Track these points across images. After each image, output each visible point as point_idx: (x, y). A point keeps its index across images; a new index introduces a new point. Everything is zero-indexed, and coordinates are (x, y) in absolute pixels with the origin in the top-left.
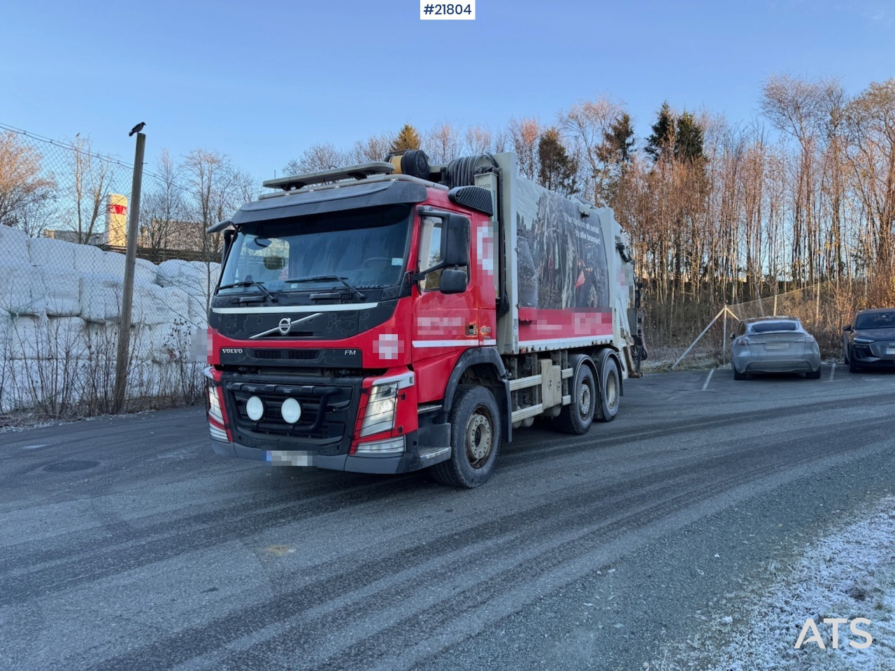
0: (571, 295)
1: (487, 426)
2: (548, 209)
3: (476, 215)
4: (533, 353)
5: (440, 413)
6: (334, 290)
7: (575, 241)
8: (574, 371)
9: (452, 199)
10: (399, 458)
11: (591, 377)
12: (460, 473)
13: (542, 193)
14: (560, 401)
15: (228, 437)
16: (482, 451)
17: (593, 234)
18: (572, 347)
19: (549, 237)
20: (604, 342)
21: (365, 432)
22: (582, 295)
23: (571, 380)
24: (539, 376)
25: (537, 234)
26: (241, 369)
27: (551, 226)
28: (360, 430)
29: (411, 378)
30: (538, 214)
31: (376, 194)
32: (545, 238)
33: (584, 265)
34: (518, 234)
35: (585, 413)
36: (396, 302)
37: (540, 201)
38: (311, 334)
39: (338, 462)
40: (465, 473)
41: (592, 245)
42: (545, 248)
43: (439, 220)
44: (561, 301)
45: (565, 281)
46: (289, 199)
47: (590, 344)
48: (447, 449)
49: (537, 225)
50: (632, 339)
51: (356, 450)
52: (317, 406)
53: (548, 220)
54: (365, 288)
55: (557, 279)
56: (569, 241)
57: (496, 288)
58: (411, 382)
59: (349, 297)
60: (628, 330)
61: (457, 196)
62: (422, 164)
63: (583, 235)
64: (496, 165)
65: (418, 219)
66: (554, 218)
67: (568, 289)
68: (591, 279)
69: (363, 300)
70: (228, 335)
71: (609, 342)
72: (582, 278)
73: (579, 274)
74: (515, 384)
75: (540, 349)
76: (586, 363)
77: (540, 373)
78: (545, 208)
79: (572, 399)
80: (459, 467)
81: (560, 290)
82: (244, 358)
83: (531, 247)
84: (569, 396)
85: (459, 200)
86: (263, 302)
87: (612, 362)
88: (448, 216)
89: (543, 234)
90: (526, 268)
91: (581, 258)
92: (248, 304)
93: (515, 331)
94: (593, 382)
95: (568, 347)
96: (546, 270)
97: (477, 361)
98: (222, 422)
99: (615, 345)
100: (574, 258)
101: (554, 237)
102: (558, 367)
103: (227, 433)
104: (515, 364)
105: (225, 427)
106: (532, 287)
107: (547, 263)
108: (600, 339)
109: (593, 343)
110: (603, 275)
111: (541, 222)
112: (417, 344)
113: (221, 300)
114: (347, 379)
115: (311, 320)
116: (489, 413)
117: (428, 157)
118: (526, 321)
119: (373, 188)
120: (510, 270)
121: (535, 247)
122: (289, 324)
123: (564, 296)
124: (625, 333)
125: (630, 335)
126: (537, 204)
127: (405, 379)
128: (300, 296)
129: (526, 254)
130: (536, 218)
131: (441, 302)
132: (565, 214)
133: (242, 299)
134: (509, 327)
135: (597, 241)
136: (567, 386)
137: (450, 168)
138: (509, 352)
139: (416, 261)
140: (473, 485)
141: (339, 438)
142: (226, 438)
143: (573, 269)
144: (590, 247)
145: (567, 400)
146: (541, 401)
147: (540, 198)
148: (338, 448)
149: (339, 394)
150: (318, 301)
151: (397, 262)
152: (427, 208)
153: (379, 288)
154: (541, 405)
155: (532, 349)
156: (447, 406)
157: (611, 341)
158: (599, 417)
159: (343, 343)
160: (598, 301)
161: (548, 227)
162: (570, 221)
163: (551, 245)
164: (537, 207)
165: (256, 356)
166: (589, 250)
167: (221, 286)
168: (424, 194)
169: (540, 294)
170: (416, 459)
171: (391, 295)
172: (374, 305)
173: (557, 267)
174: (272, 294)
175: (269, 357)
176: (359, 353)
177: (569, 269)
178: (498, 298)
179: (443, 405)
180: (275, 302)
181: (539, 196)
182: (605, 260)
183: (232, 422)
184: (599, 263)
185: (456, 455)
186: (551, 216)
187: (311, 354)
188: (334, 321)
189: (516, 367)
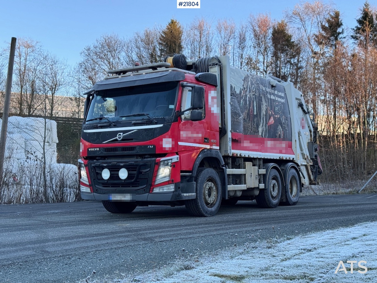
0: (265, 129)
1: (214, 188)
2: (249, 83)
3: (209, 86)
4: (241, 157)
5: (191, 177)
6: (143, 119)
7: (267, 100)
8: (267, 171)
9: (197, 79)
10: (172, 194)
11: (278, 176)
12: (200, 207)
13: (246, 75)
14: (258, 186)
15: (91, 190)
16: (212, 199)
17: (280, 97)
18: (266, 158)
19: (250, 98)
20: (288, 158)
21: (157, 182)
22: (272, 130)
23: (264, 176)
24: (245, 170)
25: (243, 96)
26: (97, 158)
27: (252, 92)
28: (155, 181)
29: (177, 158)
30: (243, 85)
31: (162, 77)
32: (248, 98)
33: (273, 114)
34: (231, 95)
35: (274, 196)
36: (171, 124)
37: (245, 79)
38: (132, 139)
39: (144, 197)
40: (203, 208)
41: (278, 103)
42: (248, 103)
43: (191, 88)
44: (258, 132)
45: (260, 121)
46: (121, 79)
47: (278, 158)
48: (194, 194)
49: (242, 91)
50: (311, 161)
51: (153, 191)
52: (135, 172)
53: (250, 88)
54: (157, 118)
55: (255, 120)
56: (263, 100)
57: (220, 122)
58: (177, 159)
59: (150, 122)
60: (308, 154)
61: (199, 77)
62: (183, 61)
63: (272, 97)
64: (220, 62)
65: (181, 88)
66: (254, 88)
67: (262, 126)
68: (278, 122)
69: (156, 123)
70: (92, 142)
71: (291, 159)
72: (272, 121)
73: (270, 119)
74: (230, 171)
75: (245, 155)
76: (274, 168)
77: (245, 168)
78: (248, 83)
79: (265, 186)
80: (200, 204)
81: (258, 126)
82: (100, 152)
83: (239, 102)
84: (264, 184)
85: (200, 79)
86: (109, 126)
87: (293, 171)
88: (195, 86)
89: (247, 96)
90: (236, 112)
91: (271, 109)
92: (102, 127)
93: (230, 144)
94: (280, 179)
95: (263, 158)
96: (248, 114)
97: (209, 156)
98: (88, 184)
99: (296, 162)
100: (267, 109)
101: (253, 98)
102: (256, 167)
103: (90, 189)
104: (230, 161)
105: (89, 186)
106: (239, 122)
107: (249, 111)
108: (285, 156)
109: (280, 158)
110: (287, 120)
111: (245, 90)
112: (180, 143)
113: (88, 126)
114: (149, 159)
115: (132, 133)
116: (216, 182)
117: (186, 58)
118: (236, 139)
119: (161, 74)
120: (227, 113)
121: (242, 102)
122: (122, 135)
123: (260, 130)
124: (306, 157)
125: (309, 158)
126: (243, 80)
127: (175, 158)
128: (127, 123)
129: (235, 106)
130: (242, 88)
131: (191, 126)
132: (261, 86)
133: (99, 125)
134: (226, 141)
135: (283, 101)
136: (262, 179)
137: (197, 63)
138: (226, 154)
139: (180, 106)
140: (207, 215)
141: (145, 186)
142: (90, 191)
143: (266, 115)
144: (277, 103)
145: (262, 186)
146: (245, 183)
147: (245, 78)
148: (144, 190)
149: (145, 166)
150: (135, 125)
151: (172, 107)
152: (185, 83)
153: (163, 118)
154: (245, 185)
155: (240, 155)
156: (194, 174)
157: (293, 159)
158: (284, 201)
159: (147, 143)
160: (284, 135)
161: (249, 92)
162: (264, 89)
163: (252, 102)
164: (243, 82)
165: (106, 151)
166: (277, 106)
167: (87, 120)
168: (184, 77)
169: (244, 127)
170: (179, 195)
171: (169, 121)
172: (161, 125)
173: (255, 113)
174: (113, 122)
175: (112, 151)
176: (155, 147)
177: (263, 115)
178: (221, 127)
179: (192, 173)
180: (115, 126)
181: (244, 76)
182: (288, 111)
183: (93, 183)
184: (284, 113)
185: (198, 198)
186: (251, 87)
187: (132, 148)
188: (143, 133)
189: (231, 163)
